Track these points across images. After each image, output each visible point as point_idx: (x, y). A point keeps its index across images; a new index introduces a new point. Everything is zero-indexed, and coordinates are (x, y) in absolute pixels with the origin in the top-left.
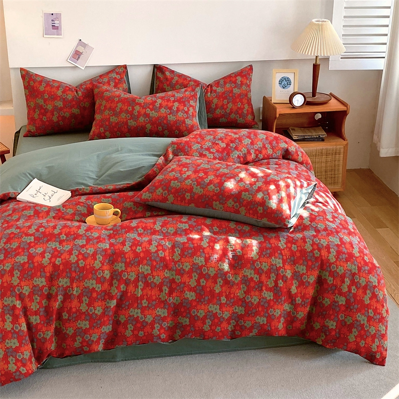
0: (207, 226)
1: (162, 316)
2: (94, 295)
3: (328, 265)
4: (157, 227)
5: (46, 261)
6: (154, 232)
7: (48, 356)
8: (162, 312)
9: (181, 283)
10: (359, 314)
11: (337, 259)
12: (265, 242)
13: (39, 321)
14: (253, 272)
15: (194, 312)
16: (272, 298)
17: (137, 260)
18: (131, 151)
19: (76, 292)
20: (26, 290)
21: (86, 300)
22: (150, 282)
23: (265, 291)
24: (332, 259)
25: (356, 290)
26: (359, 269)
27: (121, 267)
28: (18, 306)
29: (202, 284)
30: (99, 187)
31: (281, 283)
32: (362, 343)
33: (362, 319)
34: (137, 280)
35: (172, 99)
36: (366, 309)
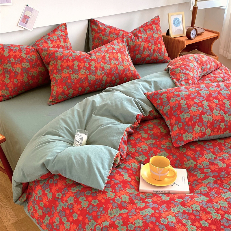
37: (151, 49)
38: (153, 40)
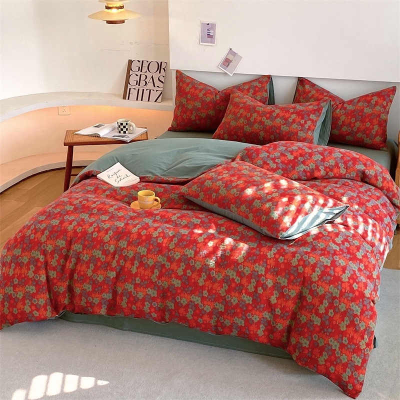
0: (217, 225)
1: (152, 296)
2: (99, 264)
3: (309, 282)
4: (174, 218)
5: (70, 228)
6: (169, 221)
7: (64, 309)
8: (153, 293)
9: (169, 269)
10: (332, 339)
11: (320, 279)
12: (256, 249)
13: (55, 276)
14: (235, 274)
15: (178, 299)
16: (251, 303)
17: (138, 241)
18: (208, 151)
19: (85, 257)
20: (50, 248)
21: (92, 266)
22: (144, 262)
23: (244, 294)
24: (315, 277)
25: (333, 314)
26: (342, 294)
27: (124, 245)
28: (41, 260)
29: (188, 275)
30: (163, 177)
31: (260, 291)
32: (332, 369)
33: (334, 344)
34: (134, 259)
35: (292, 111)
36: (341, 336)
37: (354, 126)
38: (362, 116)
